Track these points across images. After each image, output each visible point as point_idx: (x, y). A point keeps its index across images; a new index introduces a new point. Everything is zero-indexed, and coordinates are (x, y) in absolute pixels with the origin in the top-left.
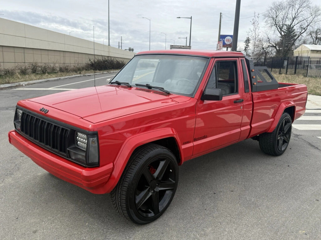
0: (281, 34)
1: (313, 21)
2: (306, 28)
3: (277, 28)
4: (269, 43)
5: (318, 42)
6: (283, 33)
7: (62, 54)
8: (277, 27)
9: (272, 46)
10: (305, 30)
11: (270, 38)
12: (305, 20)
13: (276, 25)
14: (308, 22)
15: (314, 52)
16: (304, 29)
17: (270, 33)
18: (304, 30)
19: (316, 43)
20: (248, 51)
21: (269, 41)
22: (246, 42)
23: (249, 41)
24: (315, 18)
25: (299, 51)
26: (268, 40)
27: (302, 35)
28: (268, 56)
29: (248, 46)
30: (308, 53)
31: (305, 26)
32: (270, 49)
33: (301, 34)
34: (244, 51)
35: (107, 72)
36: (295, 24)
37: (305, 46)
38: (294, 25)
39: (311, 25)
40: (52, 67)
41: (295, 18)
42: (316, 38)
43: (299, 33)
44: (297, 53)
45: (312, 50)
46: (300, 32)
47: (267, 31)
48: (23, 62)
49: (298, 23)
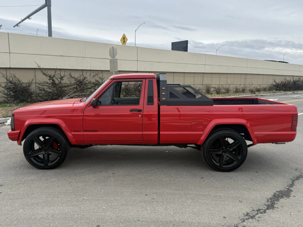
7: (243, 76)
35: (292, 93)
40: (227, 88)
48: (201, 84)
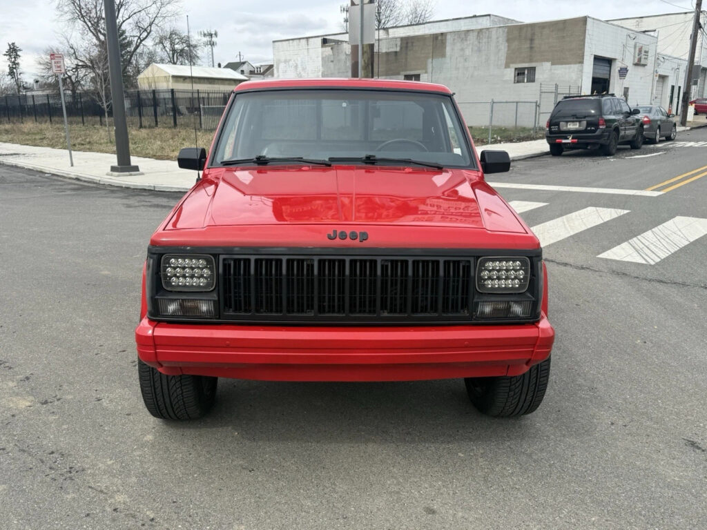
0: (98, 38)
1: (159, 15)
2: (149, 28)
3: (87, 25)
4: (76, 58)
5: (177, 58)
6: (102, 37)
8: (85, 22)
9: (83, 66)
10: (148, 34)
11: (75, 46)
12: (143, 12)
13: (83, 17)
14: (150, 16)
15: (179, 79)
16: (145, 30)
17: (73, 36)
18: (145, 34)
19: (175, 61)
20: (19, 77)
21: (75, 53)
22: (10, 56)
23: (19, 53)
24: (162, 9)
25: (148, 78)
26: (73, 51)
27: (143, 42)
28: (79, 90)
29: (18, 64)
30: (168, 81)
31: (145, 24)
32: (82, 72)
33: (141, 41)
34: (10, 77)
36: (124, 19)
37: (158, 68)
38: (124, 21)
39: (156, 21)
41: (122, 6)
42: (174, 51)
43: (137, 38)
44: (146, 81)
45: (174, 77)
46: (139, 38)
47: (66, 31)
49: (129, 18)
